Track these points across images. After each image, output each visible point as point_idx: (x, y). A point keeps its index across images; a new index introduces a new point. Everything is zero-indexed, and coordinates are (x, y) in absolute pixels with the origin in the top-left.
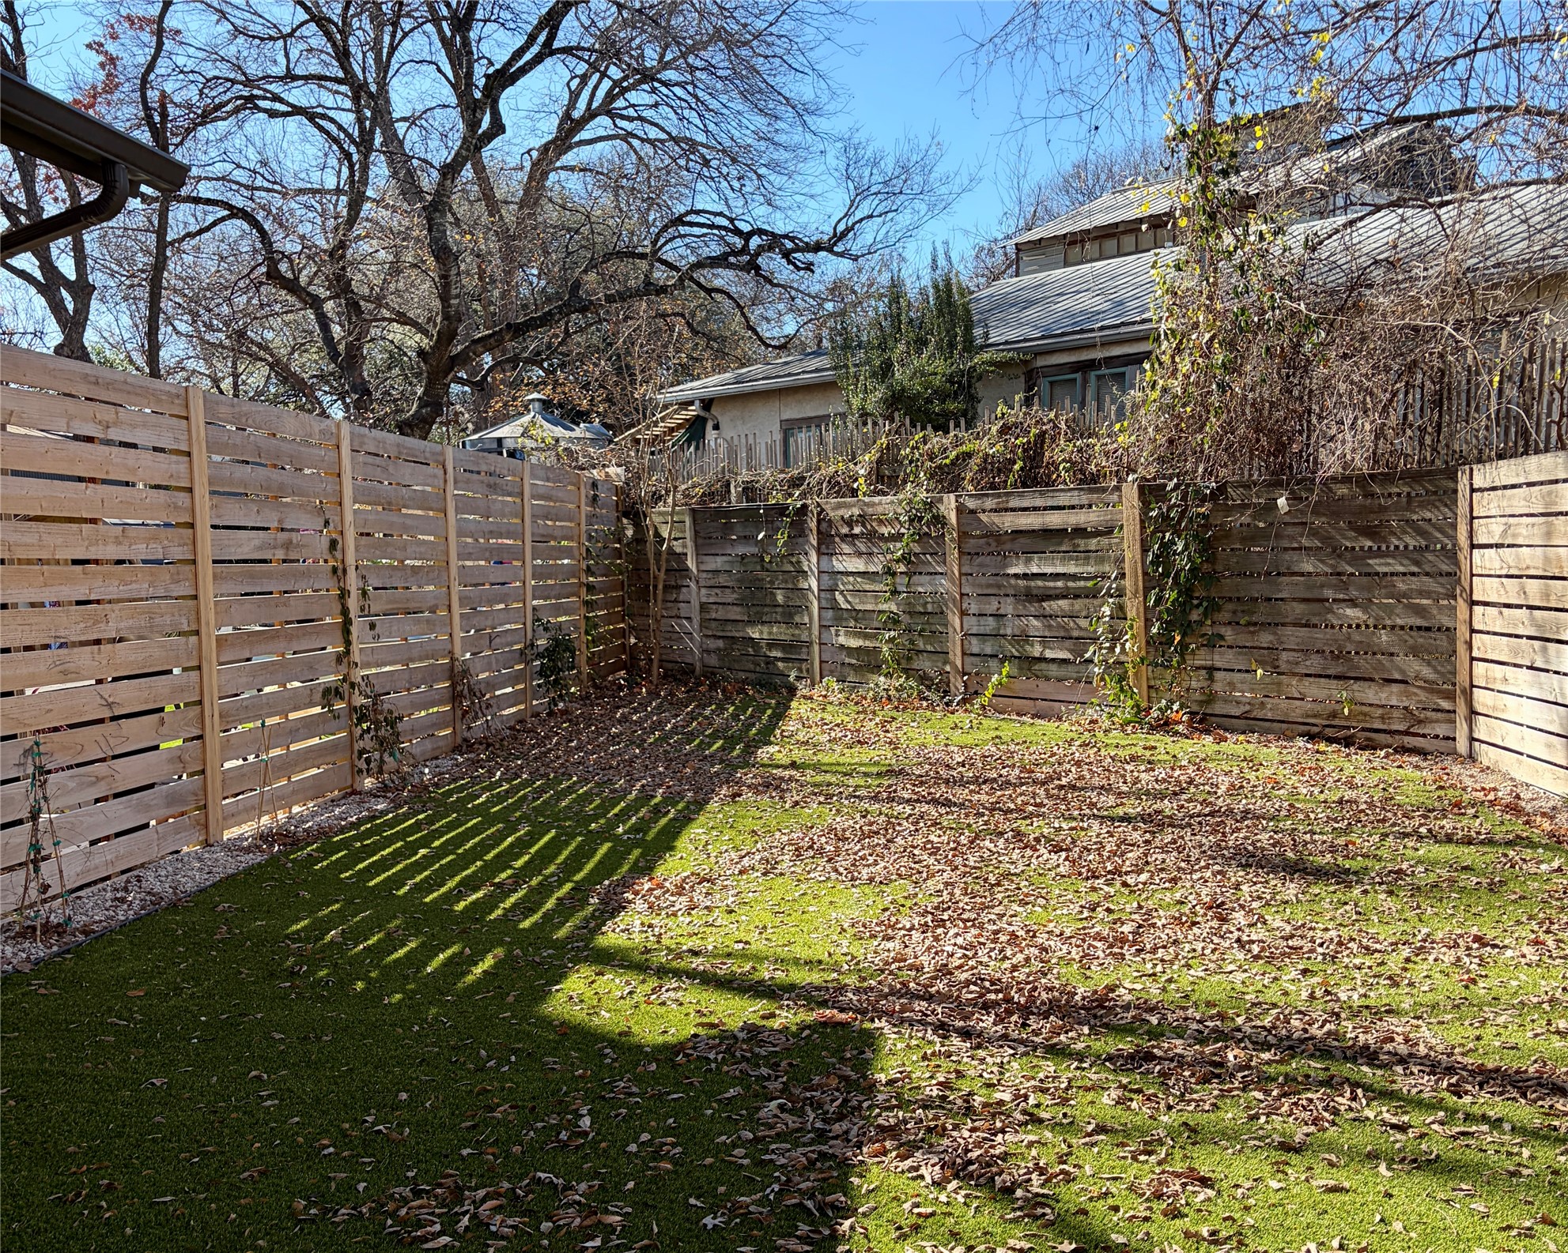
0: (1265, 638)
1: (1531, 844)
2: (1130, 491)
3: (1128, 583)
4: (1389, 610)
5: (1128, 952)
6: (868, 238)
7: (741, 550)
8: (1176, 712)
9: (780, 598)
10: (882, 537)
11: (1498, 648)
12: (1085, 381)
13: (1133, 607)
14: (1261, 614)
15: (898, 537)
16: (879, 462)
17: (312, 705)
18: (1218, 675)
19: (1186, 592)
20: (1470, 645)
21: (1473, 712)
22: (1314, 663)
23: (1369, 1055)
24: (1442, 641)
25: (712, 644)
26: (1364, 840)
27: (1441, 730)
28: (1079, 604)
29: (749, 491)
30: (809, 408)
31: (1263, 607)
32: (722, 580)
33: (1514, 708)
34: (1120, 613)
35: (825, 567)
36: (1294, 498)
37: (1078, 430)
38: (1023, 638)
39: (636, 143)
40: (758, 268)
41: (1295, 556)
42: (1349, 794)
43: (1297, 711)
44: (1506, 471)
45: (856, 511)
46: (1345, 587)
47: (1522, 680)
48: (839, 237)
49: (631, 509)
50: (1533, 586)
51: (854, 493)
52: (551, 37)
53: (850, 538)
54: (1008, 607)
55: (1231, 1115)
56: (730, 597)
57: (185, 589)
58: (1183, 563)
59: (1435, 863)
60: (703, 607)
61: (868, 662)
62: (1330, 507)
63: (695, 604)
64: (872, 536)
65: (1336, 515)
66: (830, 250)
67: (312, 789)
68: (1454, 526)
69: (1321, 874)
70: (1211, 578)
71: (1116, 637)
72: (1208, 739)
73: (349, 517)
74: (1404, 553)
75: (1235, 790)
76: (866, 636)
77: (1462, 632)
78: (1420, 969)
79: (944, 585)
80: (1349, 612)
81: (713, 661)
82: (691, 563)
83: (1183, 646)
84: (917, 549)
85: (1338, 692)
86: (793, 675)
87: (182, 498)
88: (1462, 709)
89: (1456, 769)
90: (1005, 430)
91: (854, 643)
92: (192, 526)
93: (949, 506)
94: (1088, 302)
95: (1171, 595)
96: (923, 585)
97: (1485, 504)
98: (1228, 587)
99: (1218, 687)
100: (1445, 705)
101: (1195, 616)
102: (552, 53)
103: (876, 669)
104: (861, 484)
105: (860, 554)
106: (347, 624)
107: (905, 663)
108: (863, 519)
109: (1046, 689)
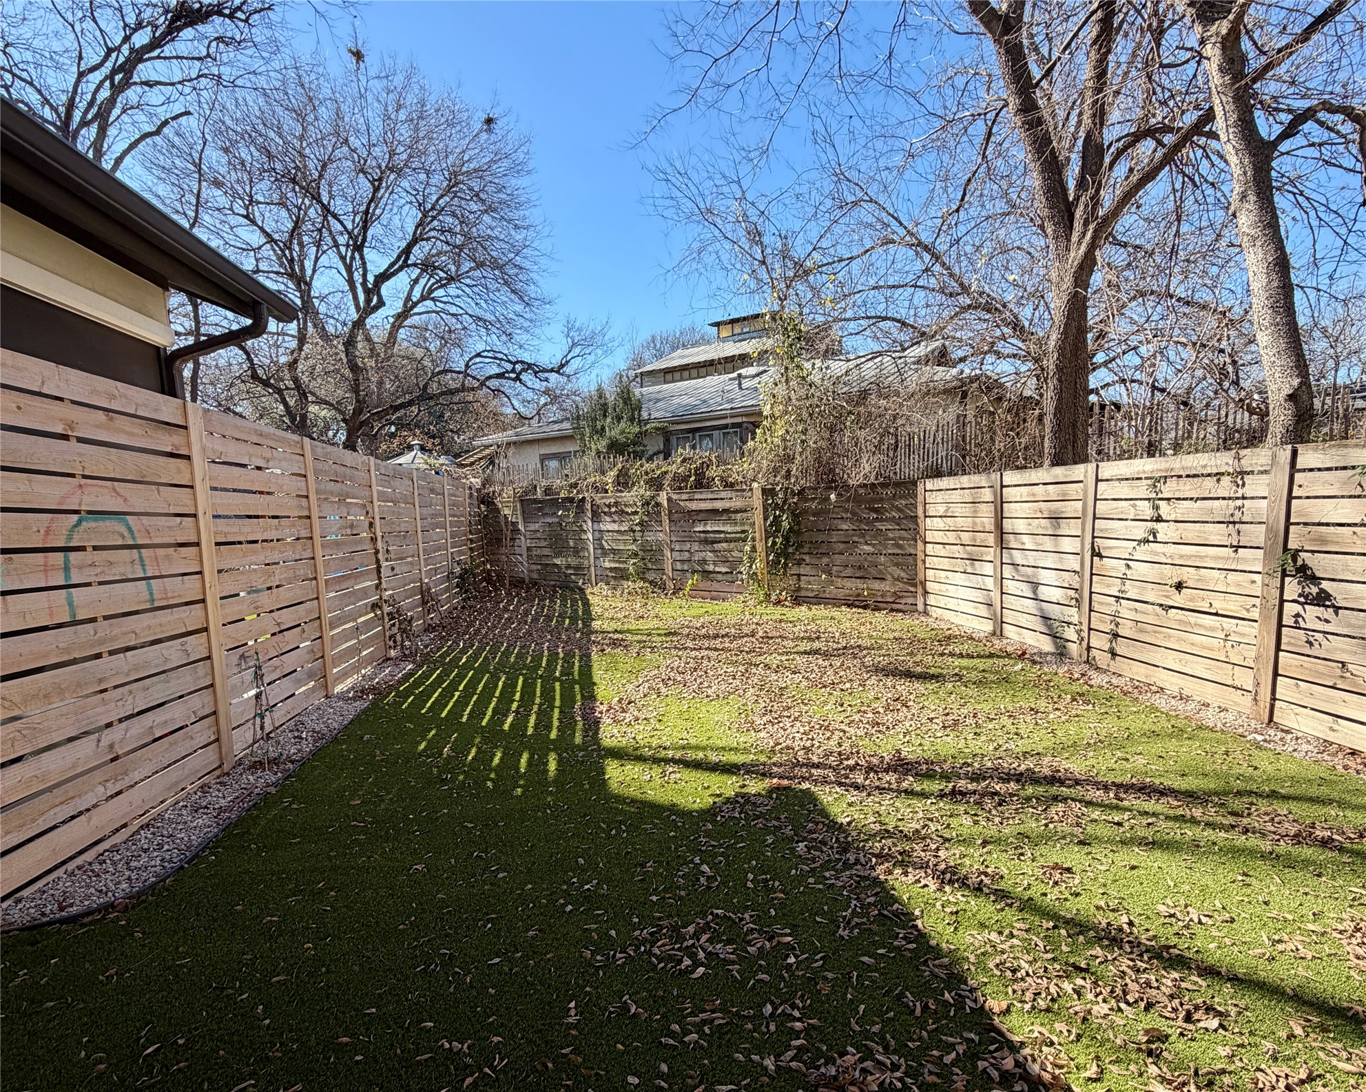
0: (825, 560)
6: (575, 367)
7: (549, 520)
9: (571, 544)
12: (694, 438)
13: (760, 547)
14: (824, 549)
15: (636, 513)
16: (618, 476)
17: (367, 613)
18: (803, 578)
20: (924, 562)
21: (926, 592)
22: (849, 572)
24: (910, 560)
27: (910, 601)
28: (732, 545)
29: (548, 491)
30: (554, 449)
32: (539, 535)
34: (754, 549)
35: (596, 527)
36: (839, 495)
37: (721, 461)
38: (704, 561)
40: (520, 381)
41: (839, 522)
43: (841, 594)
45: (613, 500)
47: (959, 578)
48: (562, 366)
49: (487, 500)
51: (606, 492)
52: (407, 258)
53: (610, 514)
54: (696, 547)
56: (544, 544)
57: (308, 554)
58: (785, 525)
60: (529, 549)
61: (622, 575)
66: (558, 372)
67: (369, 660)
70: (798, 533)
72: (803, 608)
73: (376, 510)
74: (893, 519)
76: (620, 562)
77: (920, 556)
79: (661, 536)
81: (535, 576)
82: (521, 527)
83: (786, 564)
84: (646, 519)
85: (860, 584)
87: (304, 502)
88: (920, 590)
90: (684, 461)
91: (613, 565)
92: (309, 517)
93: (663, 498)
94: (685, 400)
95: (779, 540)
96: (650, 537)
100: (912, 589)
101: (790, 550)
102: (408, 266)
105: (614, 522)
106: (379, 567)
107: (641, 575)
108: (616, 504)
109: (715, 586)
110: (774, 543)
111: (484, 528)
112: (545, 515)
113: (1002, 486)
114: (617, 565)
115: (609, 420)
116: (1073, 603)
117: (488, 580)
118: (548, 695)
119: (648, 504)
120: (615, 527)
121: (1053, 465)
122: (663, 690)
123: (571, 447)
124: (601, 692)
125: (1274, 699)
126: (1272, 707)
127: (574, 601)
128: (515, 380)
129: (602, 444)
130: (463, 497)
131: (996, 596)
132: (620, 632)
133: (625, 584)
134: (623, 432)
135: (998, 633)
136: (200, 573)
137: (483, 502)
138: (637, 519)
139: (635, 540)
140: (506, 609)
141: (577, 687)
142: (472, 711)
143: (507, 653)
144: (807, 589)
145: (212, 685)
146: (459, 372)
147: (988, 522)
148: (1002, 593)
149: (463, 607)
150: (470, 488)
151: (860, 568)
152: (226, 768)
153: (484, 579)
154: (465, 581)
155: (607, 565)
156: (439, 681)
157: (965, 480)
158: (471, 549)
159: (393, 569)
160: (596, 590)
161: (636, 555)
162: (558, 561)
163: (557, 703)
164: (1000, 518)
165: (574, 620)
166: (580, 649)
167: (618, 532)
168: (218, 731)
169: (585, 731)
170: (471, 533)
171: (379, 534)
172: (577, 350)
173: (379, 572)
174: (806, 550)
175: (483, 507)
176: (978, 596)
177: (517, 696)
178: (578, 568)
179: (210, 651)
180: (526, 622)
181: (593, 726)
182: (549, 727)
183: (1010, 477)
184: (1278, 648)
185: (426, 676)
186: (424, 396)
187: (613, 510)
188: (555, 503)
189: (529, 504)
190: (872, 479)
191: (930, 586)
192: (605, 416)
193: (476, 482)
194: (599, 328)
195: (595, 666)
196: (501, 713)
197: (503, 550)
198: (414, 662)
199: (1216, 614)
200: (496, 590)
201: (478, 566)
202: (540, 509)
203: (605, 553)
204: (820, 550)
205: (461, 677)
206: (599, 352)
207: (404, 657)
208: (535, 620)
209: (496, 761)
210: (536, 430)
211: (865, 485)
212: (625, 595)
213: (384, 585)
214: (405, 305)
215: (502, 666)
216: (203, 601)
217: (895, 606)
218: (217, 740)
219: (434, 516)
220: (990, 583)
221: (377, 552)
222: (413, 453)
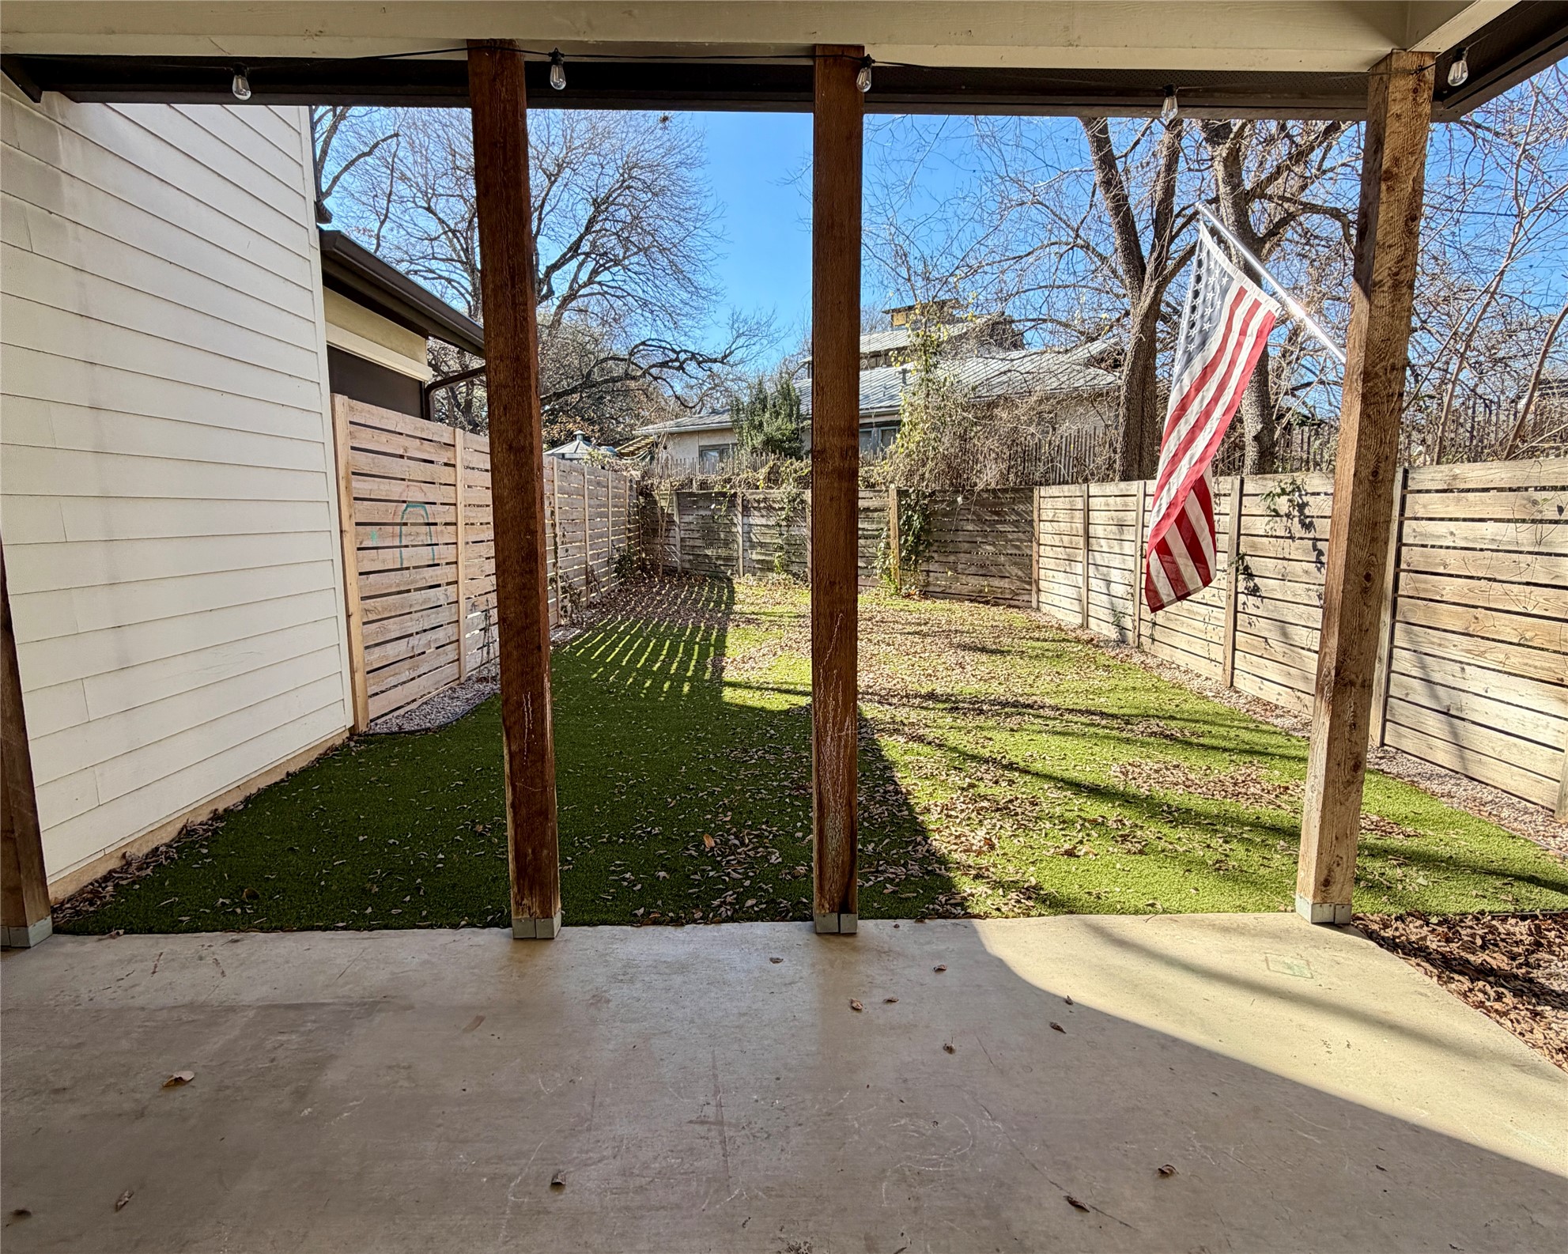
0: (952, 558)
1: (1068, 641)
2: (893, 494)
3: (891, 533)
4: (1005, 547)
5: (934, 679)
8: (913, 590)
10: (774, 509)
11: (1051, 563)
13: (894, 544)
15: (783, 509)
19: (917, 537)
20: (1038, 562)
21: (1039, 590)
22: (973, 569)
23: (1030, 706)
25: (687, 557)
26: (1006, 641)
27: (1026, 598)
29: (703, 485)
31: (951, 545)
32: (692, 527)
33: (1057, 589)
36: (965, 498)
39: (608, 297)
40: (683, 369)
41: (965, 523)
42: (995, 624)
43: (965, 590)
44: (1054, 490)
45: (762, 496)
46: (986, 537)
48: (726, 357)
49: (645, 492)
50: (1065, 538)
55: (990, 723)
56: (697, 535)
58: (916, 524)
59: (1034, 648)
60: (682, 540)
61: (768, 567)
62: (981, 503)
63: (678, 538)
64: (770, 508)
65: (983, 506)
66: (722, 362)
68: (1032, 512)
69: (993, 652)
70: (929, 532)
71: (886, 556)
72: (929, 602)
75: (949, 622)
76: (766, 555)
78: (1039, 683)
80: (988, 547)
81: (687, 566)
82: (676, 519)
83: (916, 561)
86: (729, 572)
88: (1034, 588)
89: (1033, 614)
96: (795, 531)
97: (1046, 504)
98: (936, 535)
99: (931, 579)
100: (1028, 587)
101: (921, 548)
103: (771, 570)
104: (761, 483)
105: (762, 516)
106: (556, 548)
107: (786, 567)
108: (765, 500)
110: (906, 541)
111: (642, 518)
112: (698, 508)
113: (1089, 497)
114: (763, 558)
115: (767, 415)
116: (1129, 597)
117: (643, 568)
118: (688, 653)
119: (794, 500)
120: (763, 521)
121: (1121, 480)
122: (779, 653)
123: (730, 440)
124: (729, 652)
125: (1233, 668)
126: (1233, 674)
127: (721, 589)
128: (678, 369)
129: (759, 439)
130: (624, 489)
131: (1084, 591)
132: (757, 614)
133: (770, 575)
134: (779, 429)
135: (1085, 626)
136: (456, 543)
137: (641, 494)
138: (783, 514)
139: (781, 534)
140: (658, 593)
141: (712, 649)
142: (630, 659)
143: (658, 625)
144: (935, 585)
145: (458, 621)
146: (622, 360)
147: (1079, 527)
148: (1088, 590)
149: (620, 591)
150: (631, 481)
151: (982, 567)
152: (463, 680)
153: (639, 568)
154: (623, 566)
155: (755, 557)
156: (603, 641)
157: (1066, 489)
158: (629, 538)
159: (567, 551)
160: (742, 580)
161: (781, 548)
162: (709, 552)
163: (695, 657)
164: (1087, 524)
165: (718, 604)
166: (719, 624)
167: (766, 526)
168: (459, 654)
169: (713, 673)
170: (629, 522)
171: (557, 521)
172: (741, 341)
173: (556, 553)
174: (935, 548)
175: (642, 500)
176: (1072, 592)
177: (664, 652)
178: (728, 559)
179: (458, 597)
180: (675, 604)
181: (719, 670)
182: (687, 670)
183: (1094, 488)
184: (1235, 629)
185: (592, 637)
186: (587, 383)
187: (762, 505)
188: (708, 497)
189: (684, 498)
190: (993, 485)
191: (1042, 584)
192: (764, 411)
193: (636, 474)
194: (765, 320)
195: (729, 636)
196: (651, 660)
197: (658, 540)
198: (581, 628)
199: (1206, 604)
200: (650, 577)
201: (635, 554)
202: (695, 502)
203: (753, 546)
204: (947, 548)
205: (620, 639)
206: (765, 342)
207: (573, 625)
208: (684, 602)
209: (647, 685)
210: (697, 421)
211: (988, 491)
212: (769, 586)
213: (559, 564)
214: (571, 287)
215: (653, 633)
216: (456, 563)
217: (1013, 603)
218: (458, 660)
219: (599, 506)
220: (1080, 581)
221: (556, 536)
222: (575, 443)
